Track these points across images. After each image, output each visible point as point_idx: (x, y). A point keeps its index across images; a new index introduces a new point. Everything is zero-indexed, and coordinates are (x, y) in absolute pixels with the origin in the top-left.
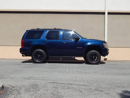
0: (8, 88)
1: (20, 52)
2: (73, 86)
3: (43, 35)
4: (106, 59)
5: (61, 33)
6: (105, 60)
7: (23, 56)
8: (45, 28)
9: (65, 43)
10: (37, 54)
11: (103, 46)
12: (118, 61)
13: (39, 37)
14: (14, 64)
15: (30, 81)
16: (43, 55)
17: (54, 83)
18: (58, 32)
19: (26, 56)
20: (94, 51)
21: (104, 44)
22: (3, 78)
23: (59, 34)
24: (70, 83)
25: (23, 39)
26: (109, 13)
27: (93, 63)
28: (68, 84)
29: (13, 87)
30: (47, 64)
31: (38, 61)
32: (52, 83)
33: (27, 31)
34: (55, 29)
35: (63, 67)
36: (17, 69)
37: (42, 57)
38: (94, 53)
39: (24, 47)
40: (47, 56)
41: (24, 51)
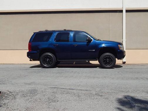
0: (5, 93)
1: (28, 56)
2: (74, 91)
3: (51, 38)
4: (125, 62)
5: (72, 34)
6: (123, 64)
7: (30, 60)
8: (54, 30)
9: (76, 46)
10: (45, 58)
11: (119, 48)
12: (138, 65)
13: (48, 40)
14: (20, 70)
15: (30, 86)
16: (52, 59)
17: (55, 88)
18: (68, 34)
19: (34, 60)
20: (108, 54)
21: (119, 45)
22: (4, 84)
23: (69, 36)
24: (71, 88)
25: (30, 42)
26: (127, 11)
27: (107, 67)
28: (70, 89)
29: (10, 92)
30: (57, 69)
31: (47, 65)
32: (53, 88)
33: (34, 33)
34: (65, 30)
35: (72, 72)
36: (22, 75)
37: (51, 61)
38: (108, 55)
39: (31, 50)
40: (57, 60)
41: (31, 55)
